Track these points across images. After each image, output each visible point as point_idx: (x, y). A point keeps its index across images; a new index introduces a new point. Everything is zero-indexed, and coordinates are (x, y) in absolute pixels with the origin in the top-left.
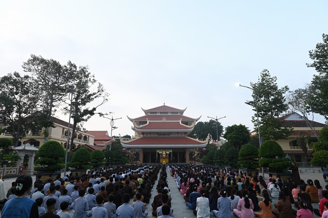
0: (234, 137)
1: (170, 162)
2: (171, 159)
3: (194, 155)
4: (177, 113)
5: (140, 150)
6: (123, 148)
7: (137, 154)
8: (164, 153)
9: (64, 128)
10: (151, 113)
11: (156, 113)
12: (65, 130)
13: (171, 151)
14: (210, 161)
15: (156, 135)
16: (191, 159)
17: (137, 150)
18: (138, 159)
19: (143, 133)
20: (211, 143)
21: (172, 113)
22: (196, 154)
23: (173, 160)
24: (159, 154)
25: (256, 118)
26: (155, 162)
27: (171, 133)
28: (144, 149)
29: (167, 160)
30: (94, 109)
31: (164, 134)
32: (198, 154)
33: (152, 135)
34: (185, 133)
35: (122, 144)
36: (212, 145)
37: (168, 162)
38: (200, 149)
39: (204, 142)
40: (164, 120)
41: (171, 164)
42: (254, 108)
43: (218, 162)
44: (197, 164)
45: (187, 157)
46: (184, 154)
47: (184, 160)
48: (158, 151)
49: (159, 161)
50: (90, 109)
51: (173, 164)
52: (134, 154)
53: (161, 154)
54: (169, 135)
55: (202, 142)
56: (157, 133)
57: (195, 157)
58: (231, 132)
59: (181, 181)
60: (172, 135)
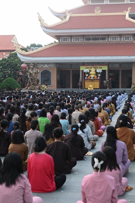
6: (22, 63)
13: (105, 68)
15: (80, 41)
17: (46, 66)
19: (58, 37)
24: (84, 73)
27: (108, 36)
31: (96, 37)
33: (74, 41)
35: (19, 55)
37: (98, 87)
40: (98, 13)
48: (82, 68)
54: (104, 39)
56: (83, 36)
60: (111, 40)
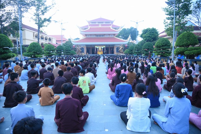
0: (148, 36)
1: (104, 53)
2: (105, 52)
3: (119, 49)
4: (109, 22)
5: (85, 46)
6: (74, 45)
7: (82, 49)
8: (100, 48)
9: (34, 33)
10: (92, 22)
11: (95, 22)
12: (35, 34)
13: (105, 47)
14: (130, 52)
15: (94, 36)
16: (118, 51)
17: (82, 46)
18: (83, 51)
19: (86, 35)
20: (130, 42)
21: (106, 22)
22: (121, 49)
23: (106, 52)
24: (97, 49)
25: (167, 21)
26: (94, 54)
28: (87, 45)
29: (102, 53)
30: (50, 18)
31: (100, 35)
32: (122, 48)
33: (92, 37)
34: (114, 35)
35: (72, 42)
36: (131, 43)
38: (124, 45)
39: (127, 40)
40: (100, 26)
41: (104, 55)
42: (167, 13)
43: (136, 53)
44: (121, 54)
45: (115, 50)
46: (113, 48)
47: (113, 52)
48: (96, 47)
49: (96, 53)
50: (48, 18)
51: (106, 54)
52: (80, 49)
53: (98, 49)
54: (103, 36)
55: (125, 40)
56: (95, 35)
57: (120, 50)
58: (145, 33)
59: (109, 66)
60: (106, 36)
